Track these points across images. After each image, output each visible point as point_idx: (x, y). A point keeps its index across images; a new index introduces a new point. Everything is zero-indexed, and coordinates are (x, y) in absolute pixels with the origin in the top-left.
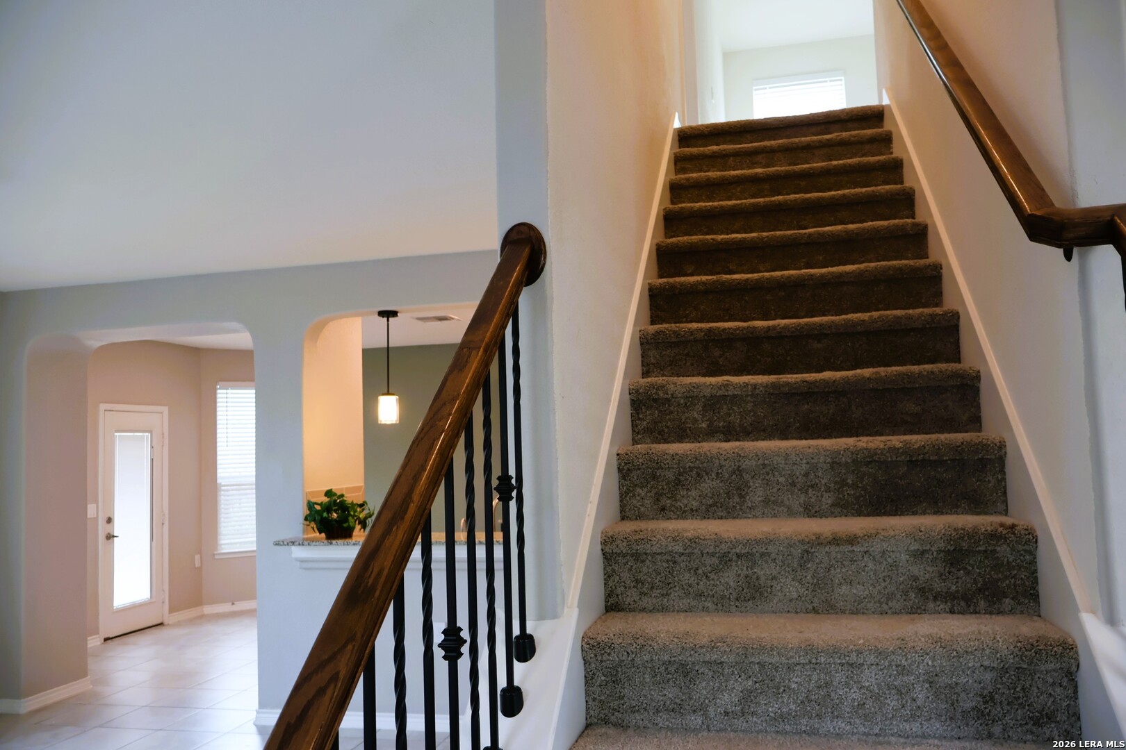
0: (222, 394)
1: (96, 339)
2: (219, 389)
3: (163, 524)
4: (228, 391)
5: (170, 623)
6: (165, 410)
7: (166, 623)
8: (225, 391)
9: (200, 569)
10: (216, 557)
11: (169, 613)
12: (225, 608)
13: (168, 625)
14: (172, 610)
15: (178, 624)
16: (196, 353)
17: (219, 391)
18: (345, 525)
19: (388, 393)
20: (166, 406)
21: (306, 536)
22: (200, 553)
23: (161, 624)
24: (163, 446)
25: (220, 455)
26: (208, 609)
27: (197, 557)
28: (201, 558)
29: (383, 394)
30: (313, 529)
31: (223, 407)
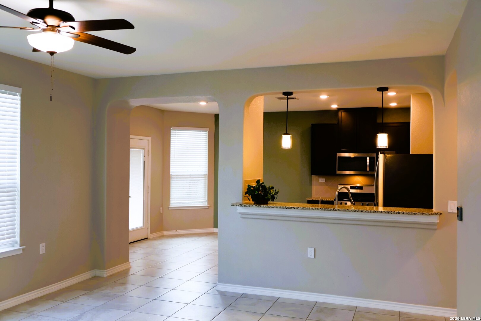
0: (173, 132)
1: (135, 102)
2: (172, 130)
3: (148, 192)
4: (176, 131)
5: (151, 238)
6: (150, 138)
7: (149, 238)
8: (174, 131)
9: (162, 213)
10: (170, 209)
11: (150, 234)
12: (173, 232)
13: (150, 239)
14: (151, 232)
15: (154, 239)
16: (162, 112)
17: (171, 131)
18: (266, 198)
19: (287, 134)
20: (150, 137)
21: (243, 202)
22: (162, 206)
23: (147, 238)
24: (149, 156)
25: (172, 161)
26: (166, 233)
27: (161, 208)
28: (163, 208)
29: (284, 134)
30: (249, 199)
31: (173, 139)
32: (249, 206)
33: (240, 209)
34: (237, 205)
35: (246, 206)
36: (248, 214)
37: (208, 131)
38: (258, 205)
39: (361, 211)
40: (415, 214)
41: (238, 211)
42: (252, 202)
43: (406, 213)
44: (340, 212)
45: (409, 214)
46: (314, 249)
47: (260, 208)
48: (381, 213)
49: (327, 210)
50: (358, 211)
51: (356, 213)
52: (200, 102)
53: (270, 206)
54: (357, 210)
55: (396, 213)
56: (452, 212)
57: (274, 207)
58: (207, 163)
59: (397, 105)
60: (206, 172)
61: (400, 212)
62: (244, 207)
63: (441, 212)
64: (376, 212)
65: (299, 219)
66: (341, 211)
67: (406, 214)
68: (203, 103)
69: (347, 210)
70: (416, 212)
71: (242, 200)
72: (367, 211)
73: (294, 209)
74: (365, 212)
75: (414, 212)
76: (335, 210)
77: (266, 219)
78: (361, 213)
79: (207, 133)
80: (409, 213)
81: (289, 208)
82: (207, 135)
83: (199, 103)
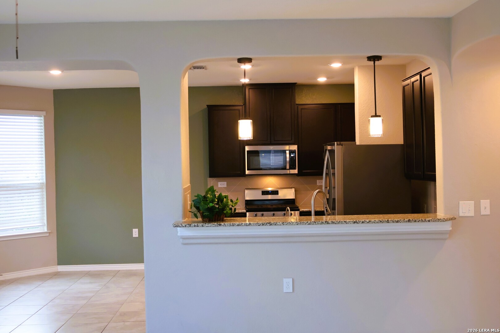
32: (202, 226)
33: (182, 232)
34: (184, 225)
35: (198, 226)
36: (196, 238)
37: (45, 117)
38: (216, 223)
39: (362, 222)
40: (429, 221)
41: (179, 234)
42: (200, 219)
43: (418, 220)
44: (334, 225)
45: (422, 222)
46: (292, 279)
47: (219, 227)
48: (388, 222)
49: (317, 223)
50: (358, 222)
51: (356, 224)
52: (50, 70)
53: (235, 223)
54: (356, 221)
55: (407, 221)
56: (463, 215)
57: (240, 225)
58: (44, 165)
59: (326, 81)
60: (42, 179)
61: (411, 219)
62: (194, 227)
63: (455, 217)
64: (381, 221)
65: (271, 240)
66: (336, 224)
67: (418, 222)
68: (56, 72)
69: (343, 222)
70: (430, 219)
71: (183, 218)
72: (370, 221)
73: (271, 225)
74: (368, 223)
75: (428, 219)
76: (328, 223)
77: (220, 243)
78: (363, 224)
79: (42, 118)
80: (422, 220)
81: (263, 225)
82: (43, 121)
83: (49, 72)
